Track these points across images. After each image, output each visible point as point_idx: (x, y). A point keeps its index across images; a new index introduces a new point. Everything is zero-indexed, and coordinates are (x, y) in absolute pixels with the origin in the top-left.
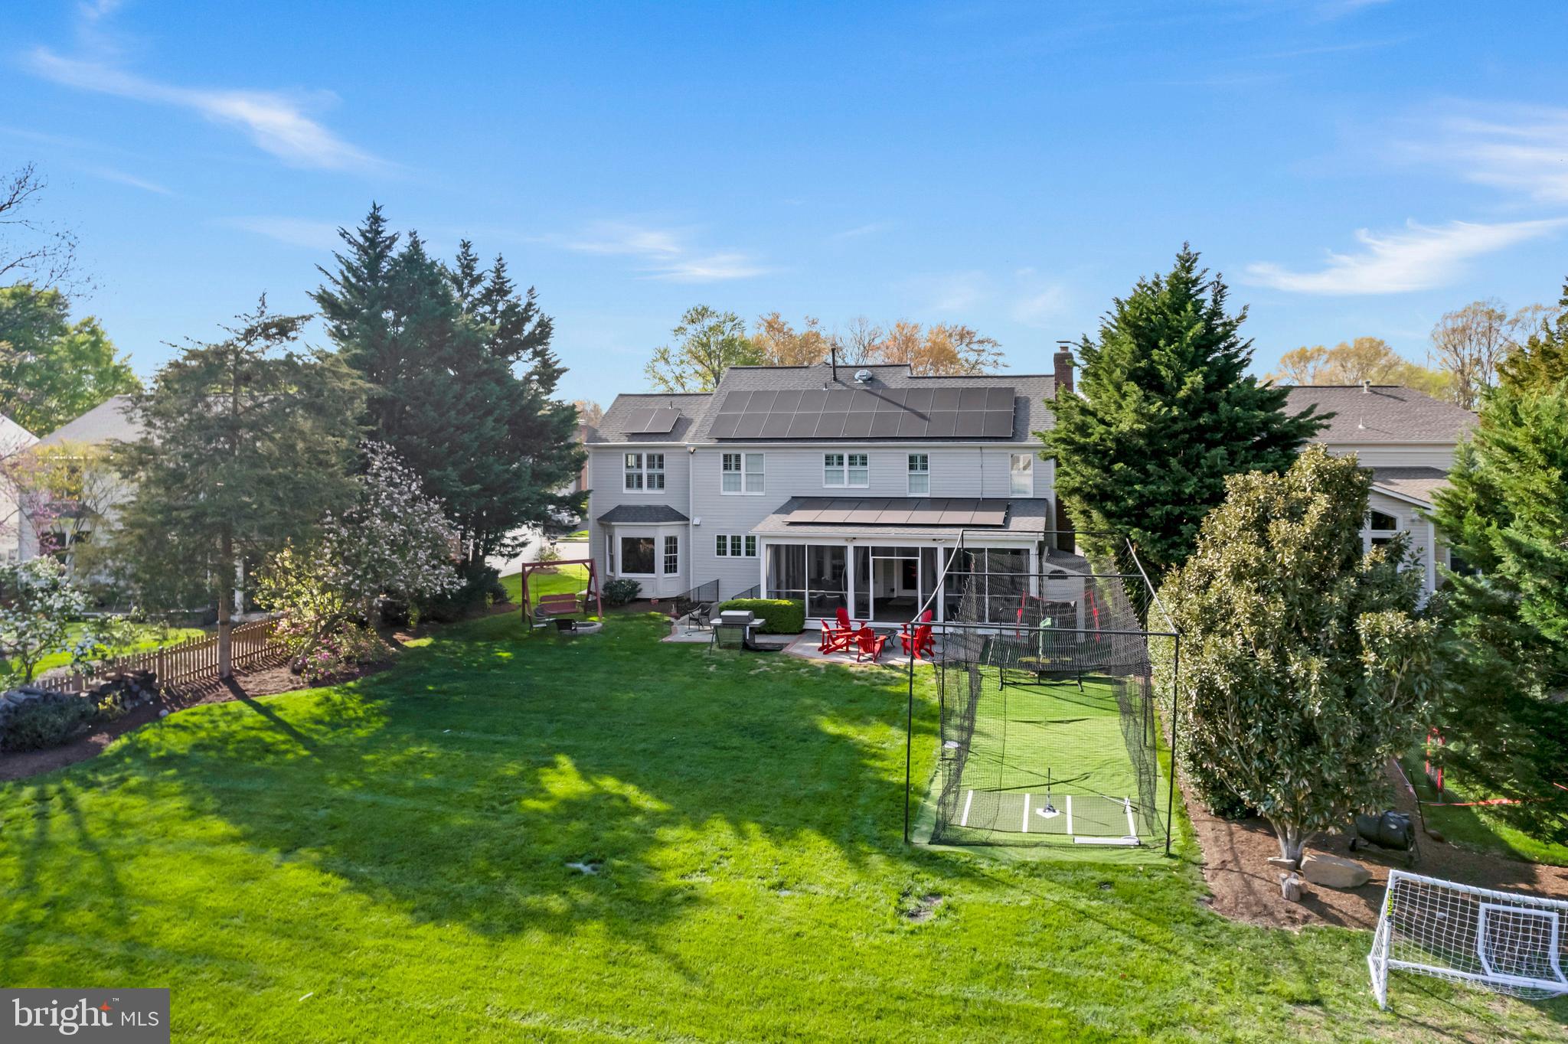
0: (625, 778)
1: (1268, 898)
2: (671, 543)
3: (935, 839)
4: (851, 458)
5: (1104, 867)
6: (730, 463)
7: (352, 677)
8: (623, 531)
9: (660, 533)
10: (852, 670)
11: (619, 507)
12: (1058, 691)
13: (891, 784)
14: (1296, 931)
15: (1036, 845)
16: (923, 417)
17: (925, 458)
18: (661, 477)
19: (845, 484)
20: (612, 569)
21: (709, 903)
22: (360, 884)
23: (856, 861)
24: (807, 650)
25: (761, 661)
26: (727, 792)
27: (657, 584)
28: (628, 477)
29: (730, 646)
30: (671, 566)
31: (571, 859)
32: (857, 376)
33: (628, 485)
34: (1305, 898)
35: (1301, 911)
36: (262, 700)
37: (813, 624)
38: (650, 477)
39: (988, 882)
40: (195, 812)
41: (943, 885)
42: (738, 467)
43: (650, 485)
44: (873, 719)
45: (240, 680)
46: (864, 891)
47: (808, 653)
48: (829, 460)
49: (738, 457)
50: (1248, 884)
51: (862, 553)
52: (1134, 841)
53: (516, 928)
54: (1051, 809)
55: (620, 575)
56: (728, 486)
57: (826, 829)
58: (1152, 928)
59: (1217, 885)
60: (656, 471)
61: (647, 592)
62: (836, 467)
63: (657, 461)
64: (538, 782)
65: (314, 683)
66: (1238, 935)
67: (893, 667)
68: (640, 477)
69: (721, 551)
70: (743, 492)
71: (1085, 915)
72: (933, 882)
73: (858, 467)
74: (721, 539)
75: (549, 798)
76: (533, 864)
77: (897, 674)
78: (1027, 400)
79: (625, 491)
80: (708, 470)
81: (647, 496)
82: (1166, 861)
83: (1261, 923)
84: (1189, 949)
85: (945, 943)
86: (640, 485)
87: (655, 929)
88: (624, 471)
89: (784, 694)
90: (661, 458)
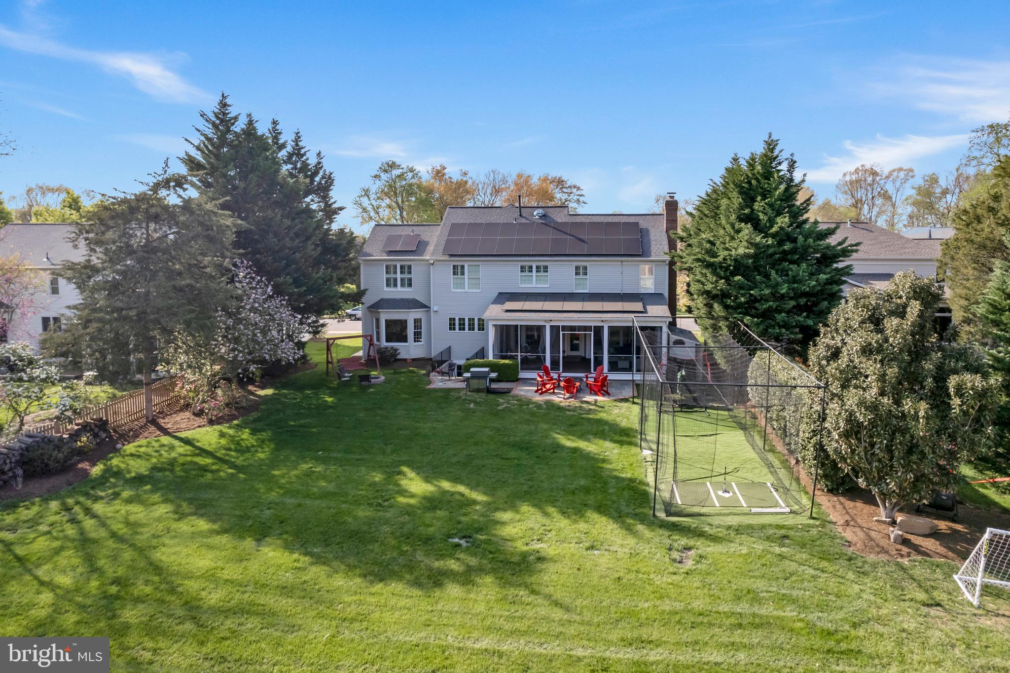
0: (456, 480)
1: (884, 543)
2: (417, 322)
3: (669, 513)
4: (538, 267)
5: (779, 527)
6: (458, 271)
7: (234, 417)
8: (385, 315)
9: (410, 316)
10: (562, 404)
11: (382, 300)
12: (694, 416)
13: (623, 479)
14: (905, 561)
15: (729, 514)
16: (582, 241)
17: (585, 268)
18: (410, 280)
19: (534, 284)
20: (378, 340)
21: (552, 560)
22: (319, 560)
23: (629, 529)
24: (526, 391)
25: (501, 400)
26: (525, 488)
27: (410, 350)
28: (388, 280)
29: (478, 391)
30: (418, 336)
31: (450, 536)
32: (535, 213)
33: (388, 285)
34: (905, 542)
35: (905, 550)
36: (182, 435)
37: (523, 375)
38: (402, 280)
39: (715, 539)
40: (181, 516)
41: (691, 543)
42: (463, 273)
43: (402, 285)
44: (591, 437)
45: (161, 421)
46: (645, 549)
47: (529, 395)
48: (523, 269)
49: (463, 267)
50: (867, 535)
51: (555, 330)
52: (788, 510)
53: (438, 584)
54: (726, 491)
55: (384, 344)
56: (456, 286)
57: (601, 509)
58: (824, 564)
59: (848, 535)
60: (406, 276)
61: (403, 355)
62: (527, 273)
63: (406, 269)
64: (399, 485)
65: (211, 422)
66: (874, 566)
67: (587, 402)
68: (395, 280)
69: (452, 326)
70: (466, 290)
71: (782, 557)
72: (684, 541)
73: (542, 274)
74: (452, 320)
75: (412, 496)
76: (427, 540)
77: (592, 407)
78: (648, 231)
79: (386, 289)
80: (442, 275)
81: (400, 292)
82: (812, 522)
83: (884, 557)
84: (851, 575)
85: (710, 579)
86: (395, 285)
87: (529, 580)
88: (385, 276)
89: (528, 422)
90: (410, 267)
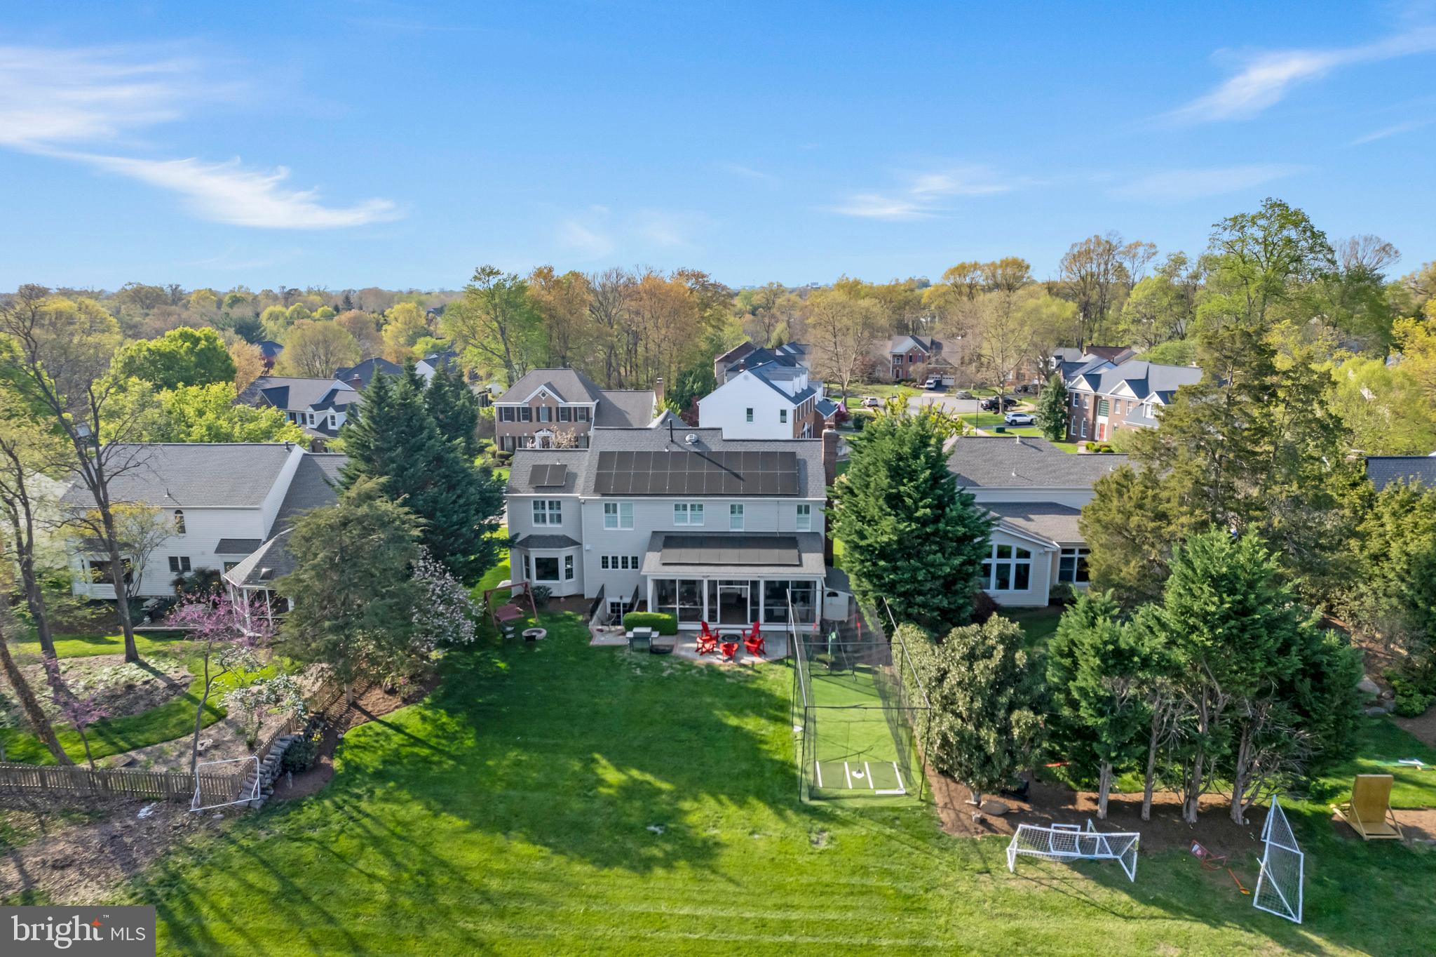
1: (967, 822)
2: (569, 560)
3: (812, 798)
4: (692, 506)
5: (894, 809)
6: (609, 510)
7: (424, 695)
8: (535, 554)
9: (561, 554)
10: (722, 669)
11: (530, 536)
12: (841, 680)
14: (978, 838)
15: (858, 797)
17: (741, 507)
18: (559, 516)
19: (689, 523)
20: (528, 576)
21: (727, 846)
23: (780, 814)
24: (687, 649)
25: (665, 664)
27: (561, 587)
28: (536, 516)
30: (569, 574)
31: (648, 824)
32: (687, 438)
33: (536, 520)
34: (982, 821)
35: (981, 828)
36: (387, 719)
37: (682, 626)
38: (551, 516)
39: (844, 823)
41: (826, 826)
42: (615, 511)
43: (552, 521)
45: (361, 703)
46: (791, 832)
47: (691, 655)
48: (677, 508)
49: (615, 505)
50: (958, 816)
51: (713, 584)
52: (903, 792)
54: (859, 772)
55: (536, 582)
56: (608, 523)
58: (919, 843)
59: (944, 816)
60: (555, 512)
61: (555, 593)
62: (681, 512)
63: (555, 505)
66: (956, 841)
68: (544, 516)
69: (605, 565)
70: (619, 528)
71: (890, 837)
72: (820, 825)
73: (697, 512)
74: (605, 560)
76: (631, 829)
78: (805, 462)
79: (535, 525)
80: (594, 515)
81: (549, 528)
82: (919, 804)
83: (963, 835)
84: (936, 852)
85: (836, 858)
86: (544, 521)
87: (710, 863)
88: (533, 512)
90: (559, 503)
